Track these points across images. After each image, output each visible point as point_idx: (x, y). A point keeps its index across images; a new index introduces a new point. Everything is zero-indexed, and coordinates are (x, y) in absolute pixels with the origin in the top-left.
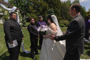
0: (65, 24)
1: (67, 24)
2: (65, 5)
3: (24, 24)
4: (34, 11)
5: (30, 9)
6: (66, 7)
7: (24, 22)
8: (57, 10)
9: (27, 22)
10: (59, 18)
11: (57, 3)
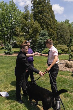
0: (63, 50)
1: (66, 50)
2: (62, 26)
3: (8, 50)
4: (21, 33)
5: (17, 30)
6: (63, 28)
7: (9, 48)
8: (52, 31)
9: (13, 47)
10: (54, 42)
11: (52, 23)
